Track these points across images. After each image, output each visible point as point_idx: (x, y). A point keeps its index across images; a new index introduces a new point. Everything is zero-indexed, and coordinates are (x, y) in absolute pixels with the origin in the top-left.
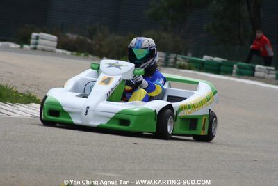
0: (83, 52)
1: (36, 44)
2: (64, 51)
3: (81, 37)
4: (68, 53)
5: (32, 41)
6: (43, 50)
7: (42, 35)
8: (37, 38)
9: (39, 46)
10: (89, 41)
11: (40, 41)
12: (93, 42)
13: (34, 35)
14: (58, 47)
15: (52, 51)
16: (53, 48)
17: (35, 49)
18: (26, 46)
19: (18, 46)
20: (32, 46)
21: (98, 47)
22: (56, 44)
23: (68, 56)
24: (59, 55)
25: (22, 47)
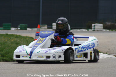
1: (94, 28)
2: (106, 30)
3: (112, 23)
4: (108, 30)
5: (93, 27)
6: (98, 30)
7: (96, 24)
8: (95, 26)
9: (95, 29)
11: (96, 27)
13: (93, 25)
14: (104, 29)
15: (101, 31)
16: (102, 29)
17: (94, 30)
18: (90, 30)
19: (87, 30)
20: (93, 29)
22: (102, 27)
23: (108, 32)
24: (104, 32)
25: (88, 30)
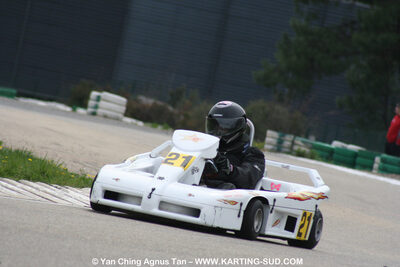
0: (161, 123)
1: (96, 107)
2: (134, 121)
3: (160, 103)
4: (141, 123)
5: (91, 103)
6: (105, 116)
7: (105, 95)
8: (98, 99)
9: (99, 111)
10: (171, 108)
11: (102, 103)
12: (176, 111)
13: (94, 94)
14: (127, 114)
15: (117, 119)
16: (120, 116)
17: (94, 114)
18: (81, 111)
19: (69, 109)
20: (90, 110)
21: (182, 118)
22: (123, 109)
23: (139, 128)
24: (127, 125)
25: (74, 110)
